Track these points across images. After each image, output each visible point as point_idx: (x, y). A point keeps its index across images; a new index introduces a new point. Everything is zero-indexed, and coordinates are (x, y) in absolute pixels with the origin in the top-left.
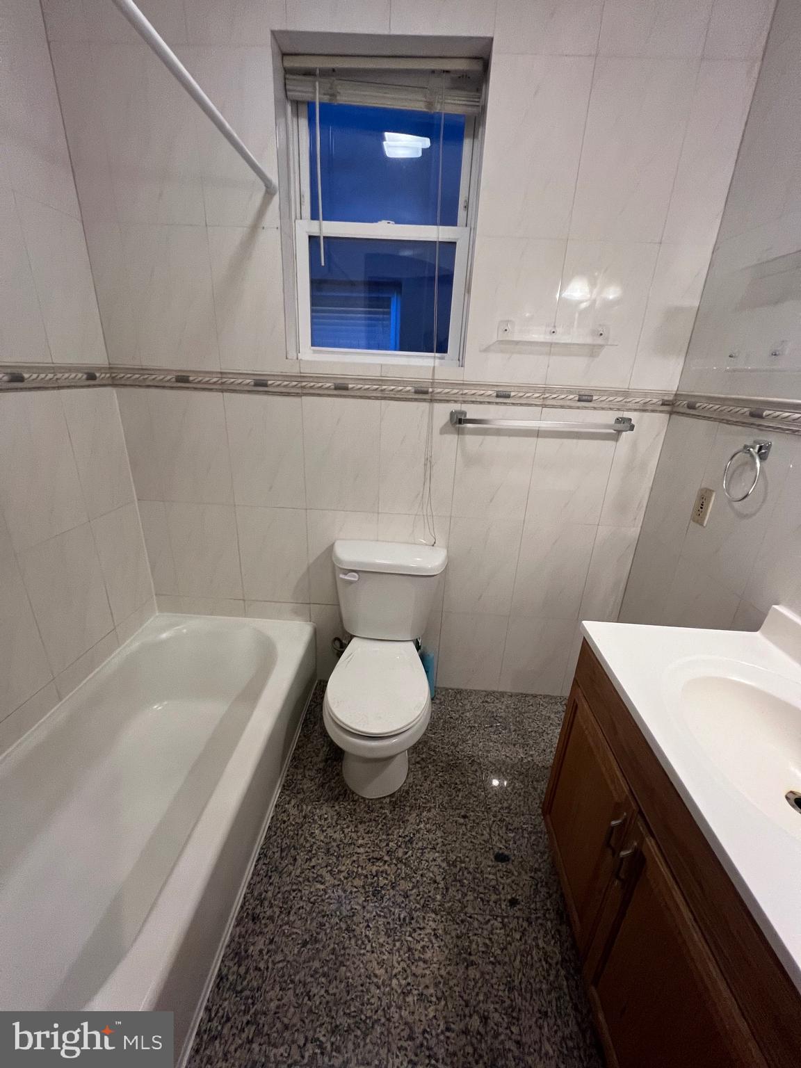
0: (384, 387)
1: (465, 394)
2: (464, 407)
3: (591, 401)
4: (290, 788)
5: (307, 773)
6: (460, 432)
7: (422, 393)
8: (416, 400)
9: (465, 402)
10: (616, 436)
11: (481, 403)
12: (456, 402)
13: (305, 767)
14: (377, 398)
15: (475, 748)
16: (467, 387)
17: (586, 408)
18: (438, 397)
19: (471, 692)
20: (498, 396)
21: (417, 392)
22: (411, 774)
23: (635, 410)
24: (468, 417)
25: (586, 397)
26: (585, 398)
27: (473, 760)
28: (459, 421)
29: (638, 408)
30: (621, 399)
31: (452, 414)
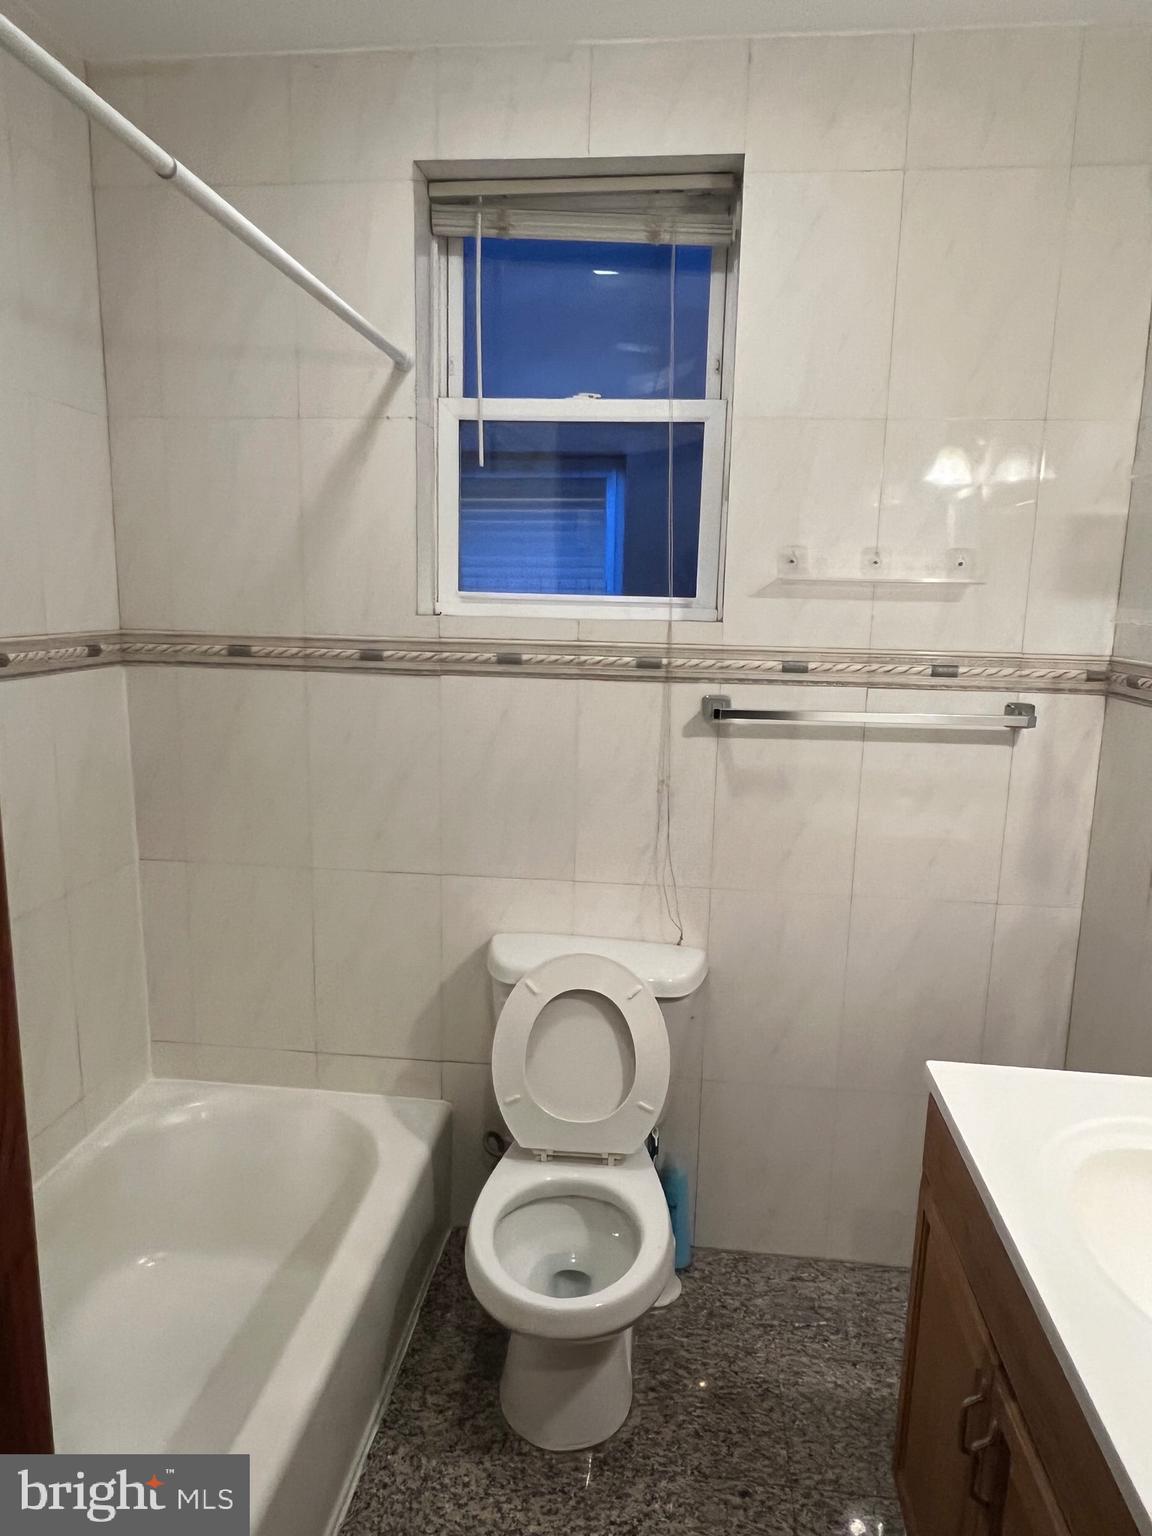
0: (583, 658)
1: (727, 667)
2: (726, 690)
3: (954, 675)
4: (396, 1426)
5: (430, 1400)
6: (721, 733)
7: (650, 667)
8: (639, 679)
9: (727, 681)
10: (1011, 736)
11: (756, 681)
12: (711, 680)
13: (425, 1388)
14: (570, 677)
15: (771, 1366)
16: (730, 656)
17: (948, 687)
18: (680, 673)
19: (768, 1258)
20: (785, 670)
21: (641, 665)
22: (637, 1412)
23: (1040, 690)
24: (735, 706)
25: (945, 670)
26: (944, 672)
27: (767, 1390)
28: (718, 713)
29: (1042, 686)
30: (1011, 670)
31: (705, 701)
